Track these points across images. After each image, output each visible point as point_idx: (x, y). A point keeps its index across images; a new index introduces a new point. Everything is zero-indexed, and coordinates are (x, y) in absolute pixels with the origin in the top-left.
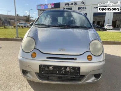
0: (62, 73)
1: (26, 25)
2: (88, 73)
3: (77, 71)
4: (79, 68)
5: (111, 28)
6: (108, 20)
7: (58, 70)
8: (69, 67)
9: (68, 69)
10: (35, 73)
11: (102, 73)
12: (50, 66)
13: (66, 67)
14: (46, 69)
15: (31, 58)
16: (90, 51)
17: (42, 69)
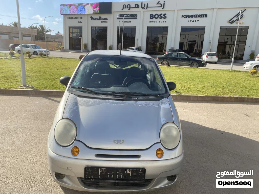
0: (120, 177)
1: (37, 50)
2: (157, 176)
3: (141, 174)
4: (143, 170)
5: (215, 59)
6: (210, 42)
7: (113, 174)
8: (129, 169)
9: (128, 172)
10: (78, 178)
11: (178, 174)
12: (101, 168)
13: (124, 169)
14: (95, 173)
15: (72, 156)
16: (160, 142)
17: (89, 172)
